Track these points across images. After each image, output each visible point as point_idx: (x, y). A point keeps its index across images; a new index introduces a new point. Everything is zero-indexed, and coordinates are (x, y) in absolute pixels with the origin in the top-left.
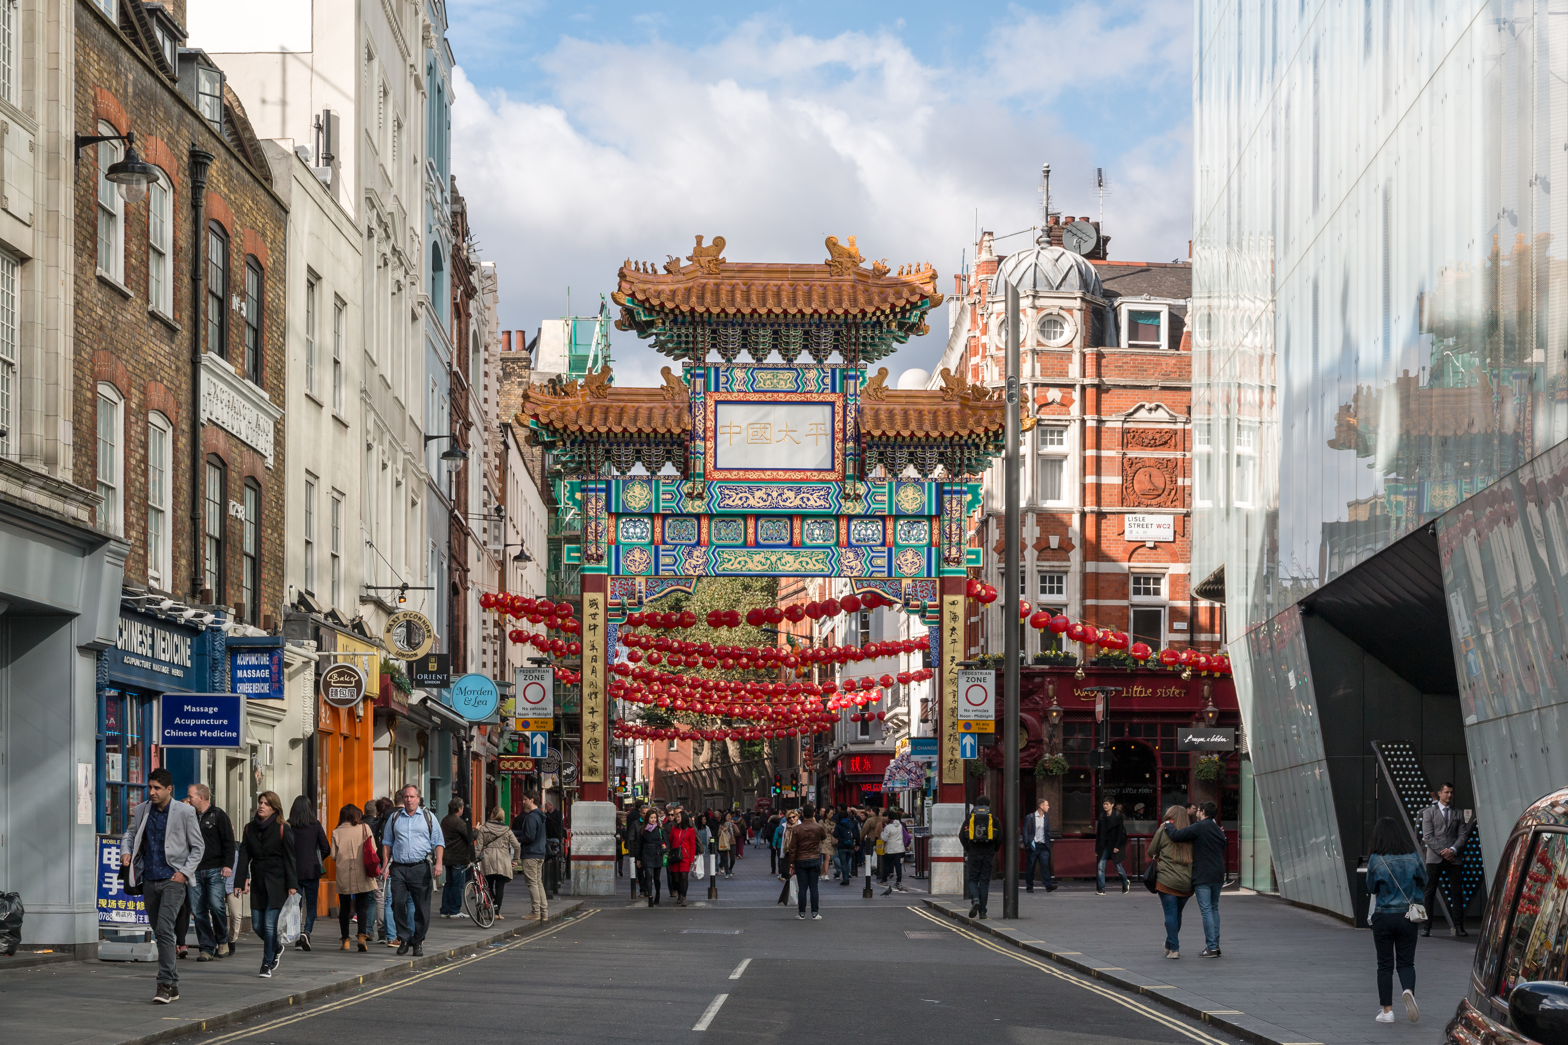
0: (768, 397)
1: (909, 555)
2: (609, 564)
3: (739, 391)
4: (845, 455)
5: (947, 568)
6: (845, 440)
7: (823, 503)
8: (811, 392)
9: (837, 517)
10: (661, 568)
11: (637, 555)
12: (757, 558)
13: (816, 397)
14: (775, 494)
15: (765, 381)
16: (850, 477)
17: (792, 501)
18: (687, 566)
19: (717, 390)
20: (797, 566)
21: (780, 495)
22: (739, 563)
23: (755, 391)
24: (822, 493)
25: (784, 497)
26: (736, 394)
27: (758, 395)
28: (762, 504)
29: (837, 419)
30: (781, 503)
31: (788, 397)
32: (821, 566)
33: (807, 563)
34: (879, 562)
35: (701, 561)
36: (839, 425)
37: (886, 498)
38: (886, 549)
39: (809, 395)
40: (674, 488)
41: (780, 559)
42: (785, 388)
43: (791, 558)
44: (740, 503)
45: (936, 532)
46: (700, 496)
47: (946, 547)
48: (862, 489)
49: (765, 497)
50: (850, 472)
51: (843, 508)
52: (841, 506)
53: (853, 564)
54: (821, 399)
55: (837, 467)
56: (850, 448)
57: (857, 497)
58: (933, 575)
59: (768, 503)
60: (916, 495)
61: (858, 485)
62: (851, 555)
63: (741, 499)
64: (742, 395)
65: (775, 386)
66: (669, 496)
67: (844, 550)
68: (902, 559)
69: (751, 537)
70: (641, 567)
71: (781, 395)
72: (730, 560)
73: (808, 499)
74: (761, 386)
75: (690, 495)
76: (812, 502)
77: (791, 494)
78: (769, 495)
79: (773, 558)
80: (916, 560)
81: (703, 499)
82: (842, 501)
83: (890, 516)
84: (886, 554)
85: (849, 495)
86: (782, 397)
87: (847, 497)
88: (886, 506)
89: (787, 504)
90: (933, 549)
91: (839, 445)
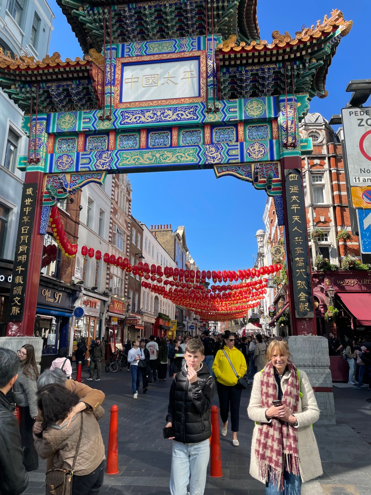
0: (156, 58)
1: (256, 146)
2: (46, 166)
3: (137, 56)
4: (207, 86)
5: (286, 151)
6: (207, 77)
7: (192, 116)
8: (184, 51)
9: (203, 126)
10: (80, 166)
11: (65, 159)
12: (146, 156)
13: (187, 55)
14: (159, 114)
15: (153, 48)
16: (211, 99)
17: (171, 117)
18: (98, 164)
19: (123, 56)
20: (174, 159)
21: (163, 113)
22: (134, 160)
23: (147, 55)
24: (192, 110)
25: (165, 114)
26: (135, 58)
27: (149, 57)
28: (150, 120)
29: (202, 65)
30: (163, 119)
31: (169, 56)
32: (192, 158)
33: (182, 157)
34: (234, 152)
35: (107, 160)
36: (203, 69)
37: (237, 109)
38: (239, 143)
39: (183, 54)
40: (91, 115)
41: (162, 155)
42: (167, 51)
43: (169, 154)
44: (135, 120)
45: (275, 130)
46: (108, 119)
47: (283, 137)
48: (220, 105)
49: (152, 115)
50: (211, 95)
51: (206, 118)
52: (205, 117)
53: (215, 155)
54: (191, 55)
55: (202, 94)
56: (211, 81)
57: (217, 110)
58: (275, 158)
59: (154, 119)
60: (259, 106)
61: (217, 103)
62: (213, 149)
63: (135, 118)
64: (138, 58)
65: (161, 50)
66: (88, 120)
67: (208, 147)
68: (251, 149)
69: (143, 143)
70: (67, 167)
71: (165, 55)
72: (128, 158)
73: (182, 115)
74: (151, 51)
75: (101, 119)
76: (185, 116)
77: (170, 112)
78: (155, 114)
79: (158, 155)
80: (261, 149)
81: (110, 120)
82: (206, 114)
83: (241, 121)
84: (239, 147)
85: (210, 109)
86: (165, 57)
87: (209, 111)
88: (238, 114)
89: (167, 119)
90: (274, 141)
91: (203, 81)
